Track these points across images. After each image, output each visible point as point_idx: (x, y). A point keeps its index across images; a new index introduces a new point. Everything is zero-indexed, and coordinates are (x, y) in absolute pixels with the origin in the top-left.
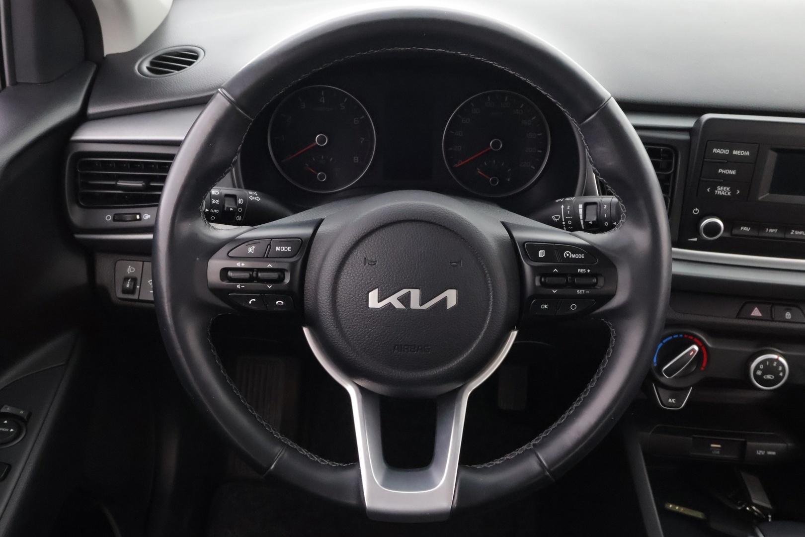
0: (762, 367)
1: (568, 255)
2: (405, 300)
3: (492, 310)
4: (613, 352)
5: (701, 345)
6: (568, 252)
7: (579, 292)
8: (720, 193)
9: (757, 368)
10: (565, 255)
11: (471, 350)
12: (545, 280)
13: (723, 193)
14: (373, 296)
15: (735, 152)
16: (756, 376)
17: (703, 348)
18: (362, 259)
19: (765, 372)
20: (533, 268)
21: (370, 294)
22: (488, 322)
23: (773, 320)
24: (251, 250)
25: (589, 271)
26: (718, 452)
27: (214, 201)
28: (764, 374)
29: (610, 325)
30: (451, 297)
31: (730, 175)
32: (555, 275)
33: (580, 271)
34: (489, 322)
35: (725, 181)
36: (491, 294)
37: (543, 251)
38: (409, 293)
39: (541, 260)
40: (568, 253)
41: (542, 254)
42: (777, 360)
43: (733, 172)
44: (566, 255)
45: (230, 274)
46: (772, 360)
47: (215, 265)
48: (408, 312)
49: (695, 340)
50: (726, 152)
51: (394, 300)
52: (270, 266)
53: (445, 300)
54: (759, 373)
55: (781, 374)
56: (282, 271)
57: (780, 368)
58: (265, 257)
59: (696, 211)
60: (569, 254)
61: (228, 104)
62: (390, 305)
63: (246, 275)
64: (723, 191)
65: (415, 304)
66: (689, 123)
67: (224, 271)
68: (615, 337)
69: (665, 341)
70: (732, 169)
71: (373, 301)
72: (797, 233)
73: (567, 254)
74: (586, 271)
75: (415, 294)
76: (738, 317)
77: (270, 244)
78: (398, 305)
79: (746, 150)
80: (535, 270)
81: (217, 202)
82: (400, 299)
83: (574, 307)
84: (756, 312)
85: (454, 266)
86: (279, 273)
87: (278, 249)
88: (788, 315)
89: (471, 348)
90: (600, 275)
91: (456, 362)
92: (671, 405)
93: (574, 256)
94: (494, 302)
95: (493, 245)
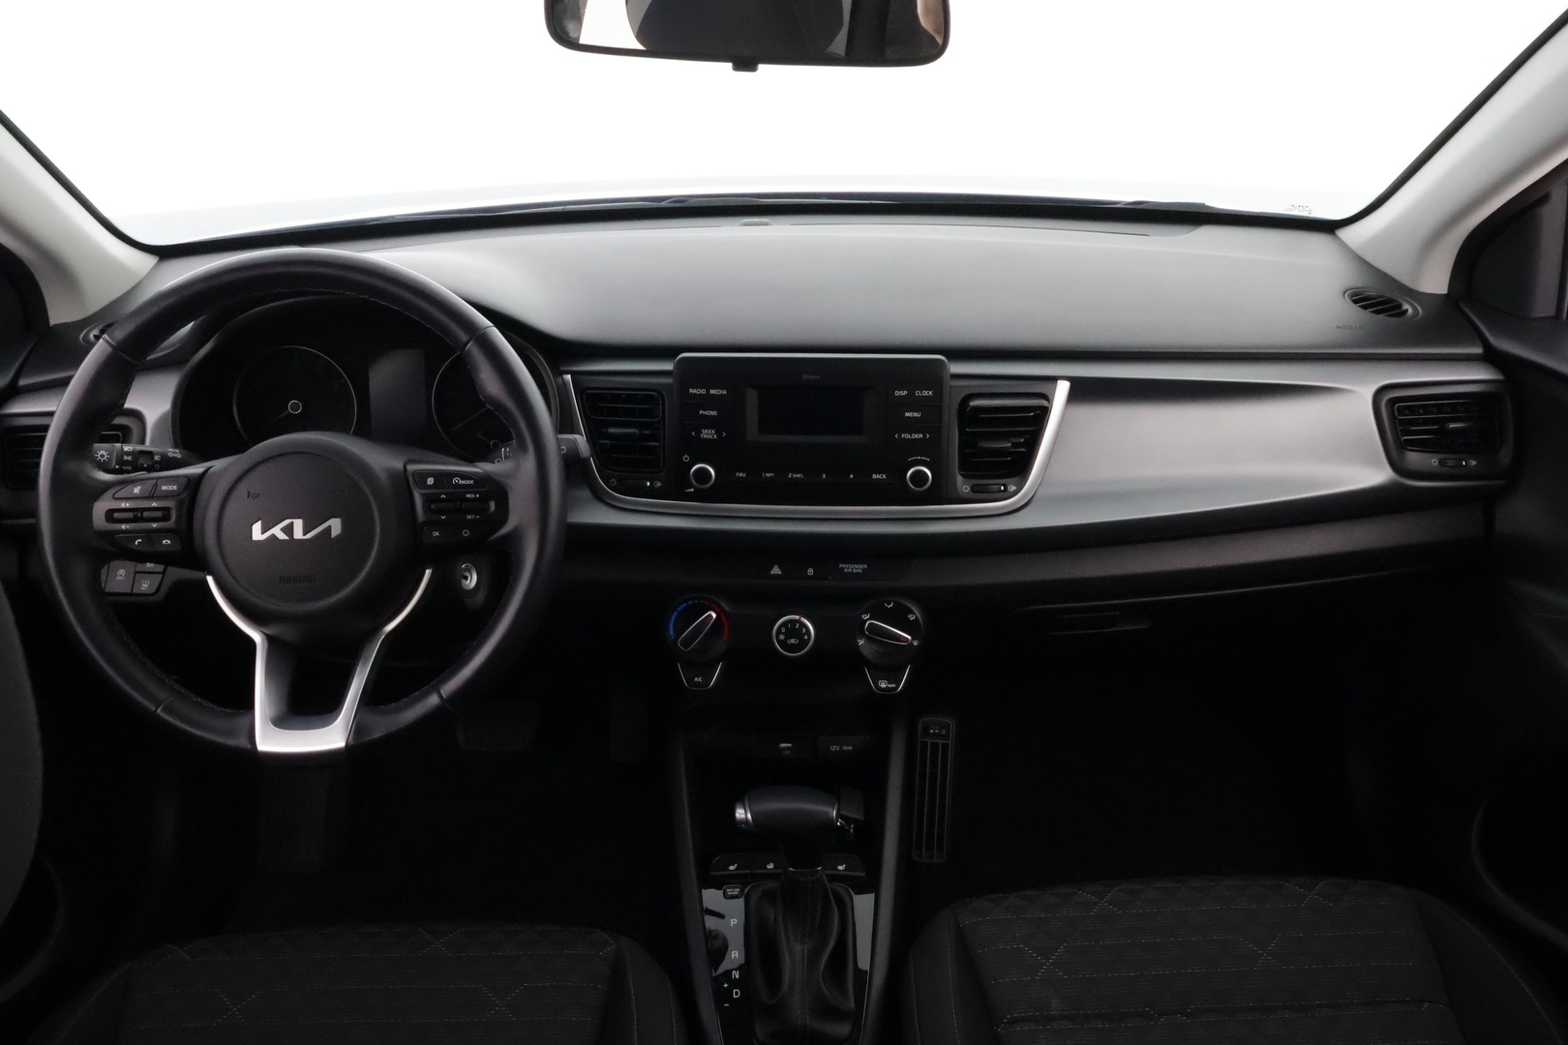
0: (783, 630)
2: (289, 530)
5: (718, 610)
6: (457, 478)
7: (470, 517)
8: (705, 436)
9: (779, 632)
10: (453, 482)
12: (435, 507)
13: (709, 437)
14: (257, 528)
15: (712, 392)
16: (779, 641)
17: (722, 615)
18: (246, 492)
19: (788, 636)
20: (423, 495)
21: (254, 527)
23: (794, 578)
24: (137, 490)
26: (789, 752)
27: (125, 458)
28: (786, 638)
29: (512, 553)
30: (335, 525)
31: (711, 416)
32: (443, 500)
33: (468, 496)
35: (709, 423)
37: (432, 479)
38: (292, 523)
39: (430, 487)
40: (457, 480)
41: (430, 481)
42: (799, 621)
43: (714, 413)
44: (455, 483)
45: (116, 515)
46: (793, 622)
47: (101, 507)
48: (292, 541)
49: (713, 606)
50: (703, 392)
51: (277, 531)
52: (154, 504)
54: (782, 637)
55: (806, 637)
56: (167, 510)
57: (804, 630)
58: (151, 497)
59: (686, 458)
60: (459, 480)
61: (110, 350)
62: (273, 536)
63: (130, 515)
64: (708, 434)
65: (298, 534)
66: (668, 366)
67: (110, 515)
69: (679, 609)
70: (713, 410)
71: (257, 533)
72: (795, 476)
73: (455, 480)
74: (476, 495)
75: (298, 525)
76: (757, 577)
77: (156, 484)
78: (282, 536)
79: (723, 389)
80: (424, 497)
81: (129, 458)
82: (283, 530)
83: (466, 533)
84: (776, 570)
85: (337, 495)
86: (165, 512)
87: (164, 488)
88: (810, 572)
90: (491, 500)
92: (698, 684)
93: (463, 482)
95: (383, 476)
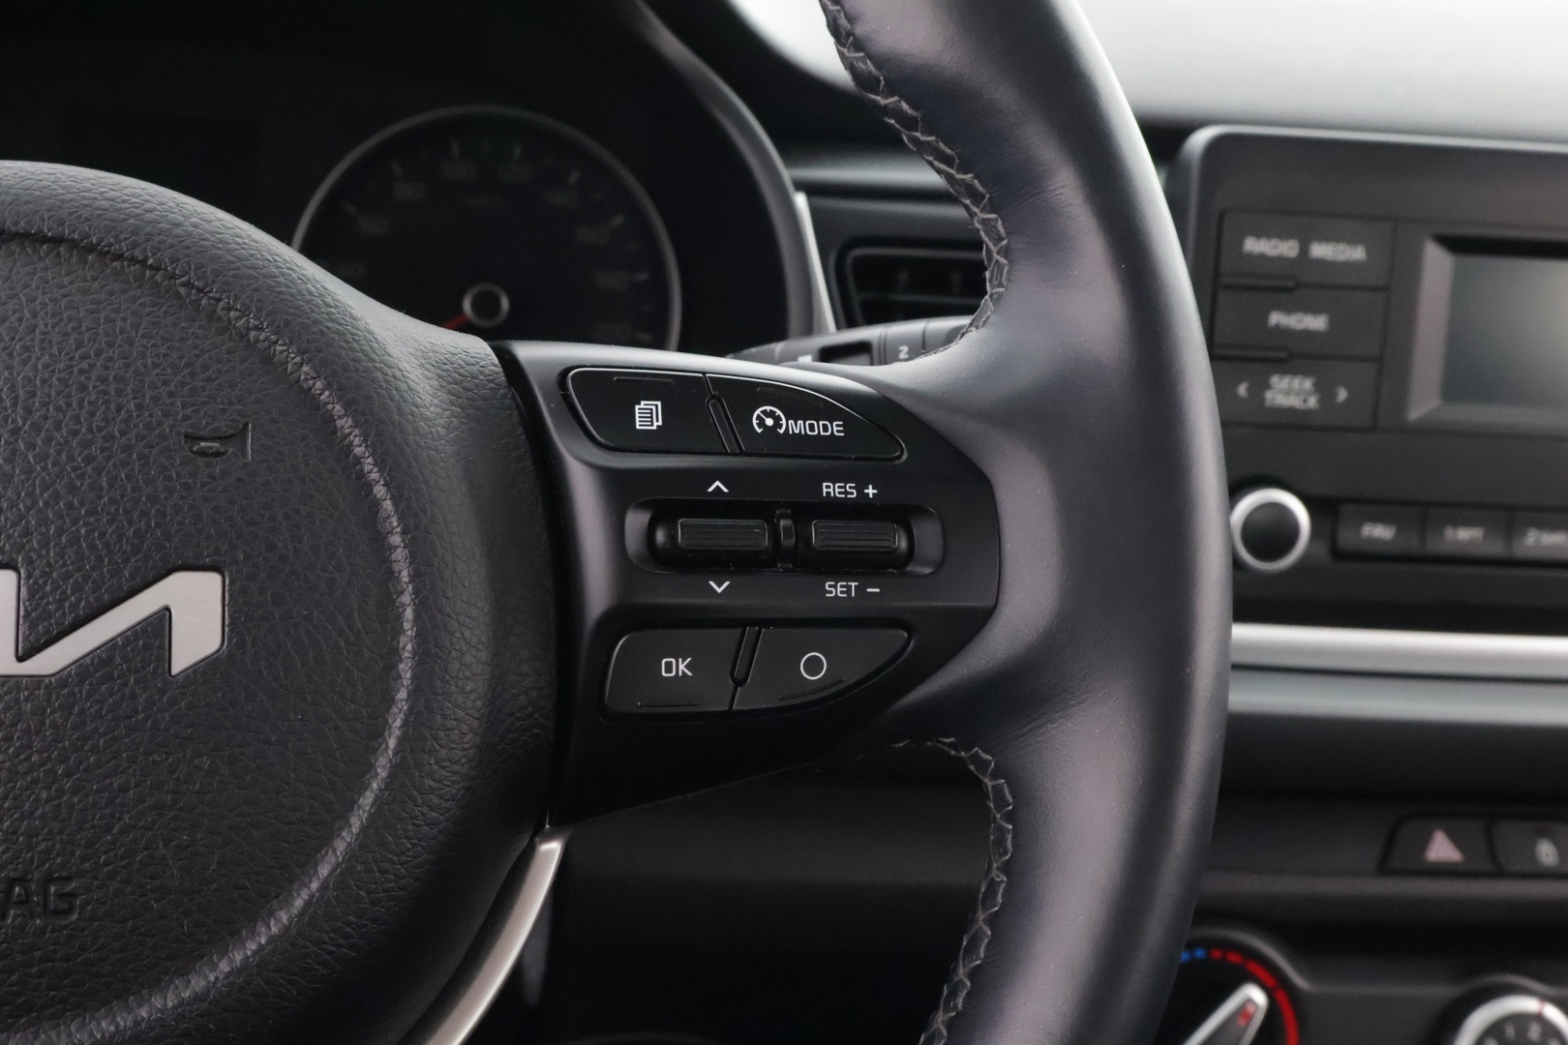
0: (1492, 1044)
1: (769, 422)
3: (414, 678)
4: (1009, 884)
5: (1277, 983)
6: (768, 408)
7: (836, 589)
8: (1281, 400)
10: (755, 422)
11: (305, 894)
12: (672, 537)
13: (1294, 402)
15: (1317, 250)
17: (1281, 997)
20: (611, 478)
22: (392, 743)
23: (1500, 874)
25: (871, 491)
29: (986, 764)
30: (193, 609)
31: (1308, 332)
32: (718, 507)
33: (831, 489)
34: (401, 741)
35: (1295, 354)
36: (406, 598)
39: (648, 443)
40: (771, 414)
42: (1539, 1018)
43: (1319, 323)
44: (762, 423)
46: (1521, 1020)
49: (1252, 967)
50: (1288, 248)
53: (160, 624)
60: (777, 419)
64: (1290, 392)
68: (1010, 817)
70: (1315, 313)
72: (1544, 538)
73: (762, 416)
74: (860, 489)
76: (1384, 869)
79: (1352, 241)
80: (620, 490)
83: (813, 665)
84: (1442, 849)
85: (203, 453)
88: (1547, 853)
89: (306, 885)
90: (920, 511)
91: (224, 966)
94: (421, 636)
